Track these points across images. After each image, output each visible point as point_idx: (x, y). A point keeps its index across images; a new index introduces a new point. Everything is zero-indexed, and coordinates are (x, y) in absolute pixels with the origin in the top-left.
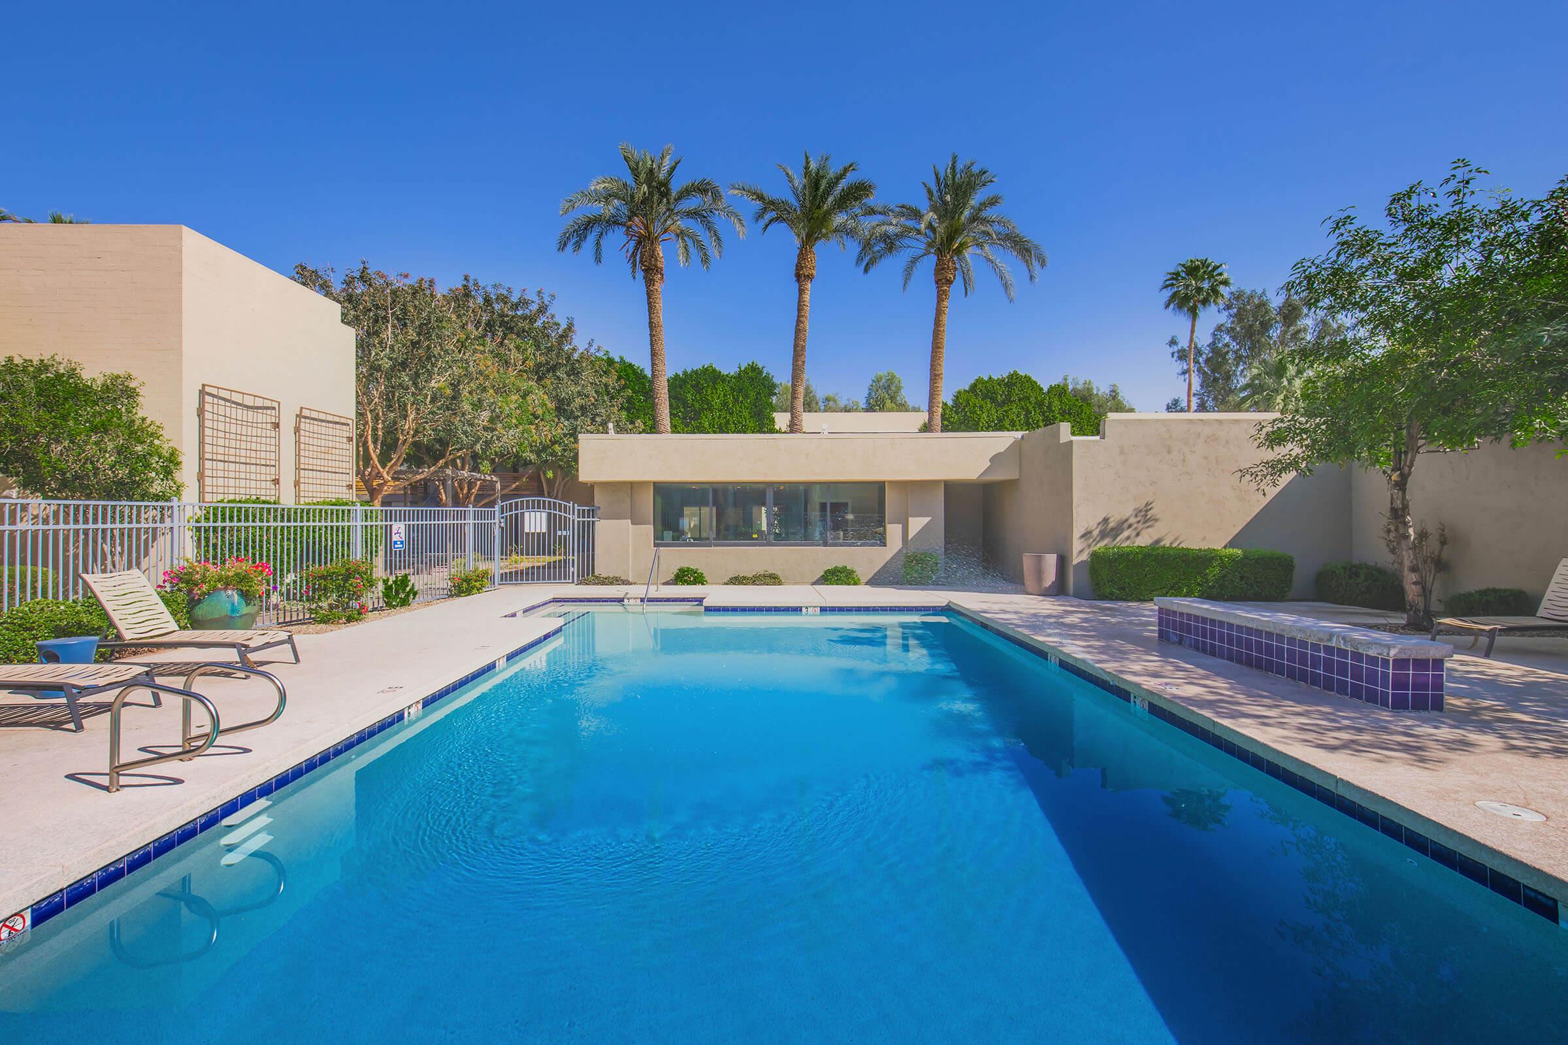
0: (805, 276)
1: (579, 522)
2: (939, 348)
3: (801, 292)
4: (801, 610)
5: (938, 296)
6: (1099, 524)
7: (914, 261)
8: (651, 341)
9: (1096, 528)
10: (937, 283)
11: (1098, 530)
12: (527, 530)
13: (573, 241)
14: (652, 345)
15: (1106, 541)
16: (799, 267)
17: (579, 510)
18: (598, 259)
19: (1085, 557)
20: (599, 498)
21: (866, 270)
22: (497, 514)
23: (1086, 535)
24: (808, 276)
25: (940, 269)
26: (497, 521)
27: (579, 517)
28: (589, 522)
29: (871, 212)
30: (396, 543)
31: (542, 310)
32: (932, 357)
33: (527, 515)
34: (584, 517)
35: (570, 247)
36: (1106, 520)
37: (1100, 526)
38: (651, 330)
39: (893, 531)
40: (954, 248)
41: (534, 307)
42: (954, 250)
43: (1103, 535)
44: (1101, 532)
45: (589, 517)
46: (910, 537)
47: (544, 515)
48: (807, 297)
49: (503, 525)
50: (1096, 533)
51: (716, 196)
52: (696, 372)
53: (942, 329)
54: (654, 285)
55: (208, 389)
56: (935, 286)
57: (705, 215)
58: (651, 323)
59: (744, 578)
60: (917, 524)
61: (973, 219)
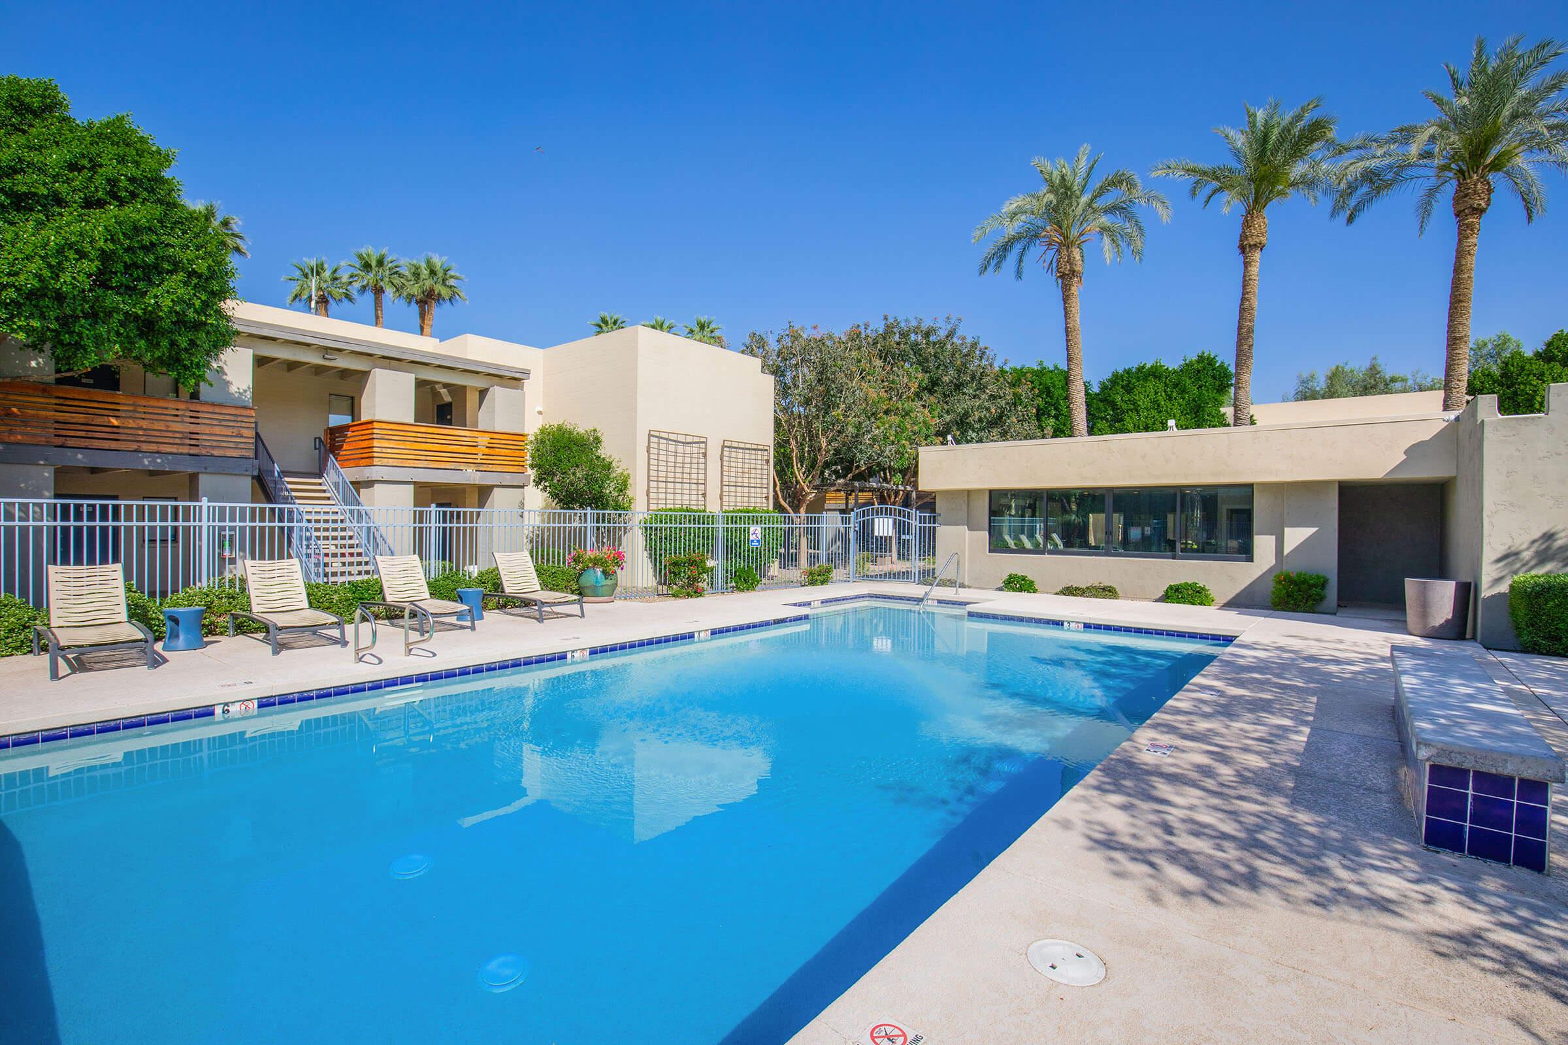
0: (1250, 246)
1: (920, 527)
2: (1460, 301)
3: (1246, 265)
4: (1062, 625)
5: (1460, 234)
6: (1534, 542)
7: (1432, 193)
8: (1068, 346)
9: (1527, 549)
10: (1457, 215)
11: (1533, 549)
12: (876, 534)
13: (993, 263)
14: (1068, 350)
15: (1549, 567)
16: (1243, 237)
17: (920, 517)
18: (1019, 274)
19: (1504, 588)
20: (940, 505)
21: (1350, 219)
22: (852, 520)
23: (1510, 556)
24: (1255, 245)
25: (1461, 196)
26: (852, 525)
27: (920, 523)
28: (930, 527)
29: (1342, 150)
30: (752, 541)
31: (950, 335)
32: (1450, 316)
33: (876, 520)
34: (925, 523)
35: (990, 269)
36: (1549, 537)
37: (1536, 545)
38: (1067, 335)
39: (1264, 545)
40: (1488, 161)
41: (942, 334)
42: (1487, 166)
43: (1543, 557)
44: (1537, 553)
45: (930, 523)
46: (1286, 551)
47: (891, 521)
48: (1254, 270)
49: (857, 529)
50: (1527, 555)
51: (1131, 185)
52: (1128, 372)
53: (1466, 276)
54: (1070, 290)
55: (652, 433)
56: (1453, 221)
57: (1124, 206)
58: (1067, 328)
59: (1077, 589)
60: (1295, 536)
61: (1514, 116)
